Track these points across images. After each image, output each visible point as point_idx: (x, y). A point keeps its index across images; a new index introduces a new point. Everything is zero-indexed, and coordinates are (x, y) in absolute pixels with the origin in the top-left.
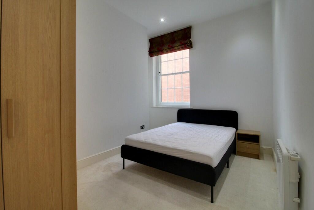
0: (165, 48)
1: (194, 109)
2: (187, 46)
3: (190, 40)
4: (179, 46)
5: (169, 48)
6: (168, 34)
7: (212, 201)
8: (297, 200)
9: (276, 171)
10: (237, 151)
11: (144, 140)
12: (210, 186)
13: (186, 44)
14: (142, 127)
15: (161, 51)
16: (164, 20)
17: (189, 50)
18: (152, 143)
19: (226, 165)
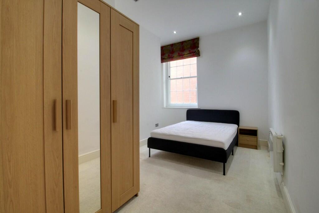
0: (176, 55)
1: (201, 109)
2: (196, 54)
3: (199, 49)
4: (188, 54)
5: (178, 56)
6: (178, 43)
7: (224, 174)
8: (282, 164)
9: (269, 156)
10: (239, 143)
11: (168, 133)
12: (223, 163)
13: (195, 52)
14: (157, 125)
15: (171, 58)
16: (176, 32)
17: (197, 58)
18: (175, 135)
19: (231, 153)
